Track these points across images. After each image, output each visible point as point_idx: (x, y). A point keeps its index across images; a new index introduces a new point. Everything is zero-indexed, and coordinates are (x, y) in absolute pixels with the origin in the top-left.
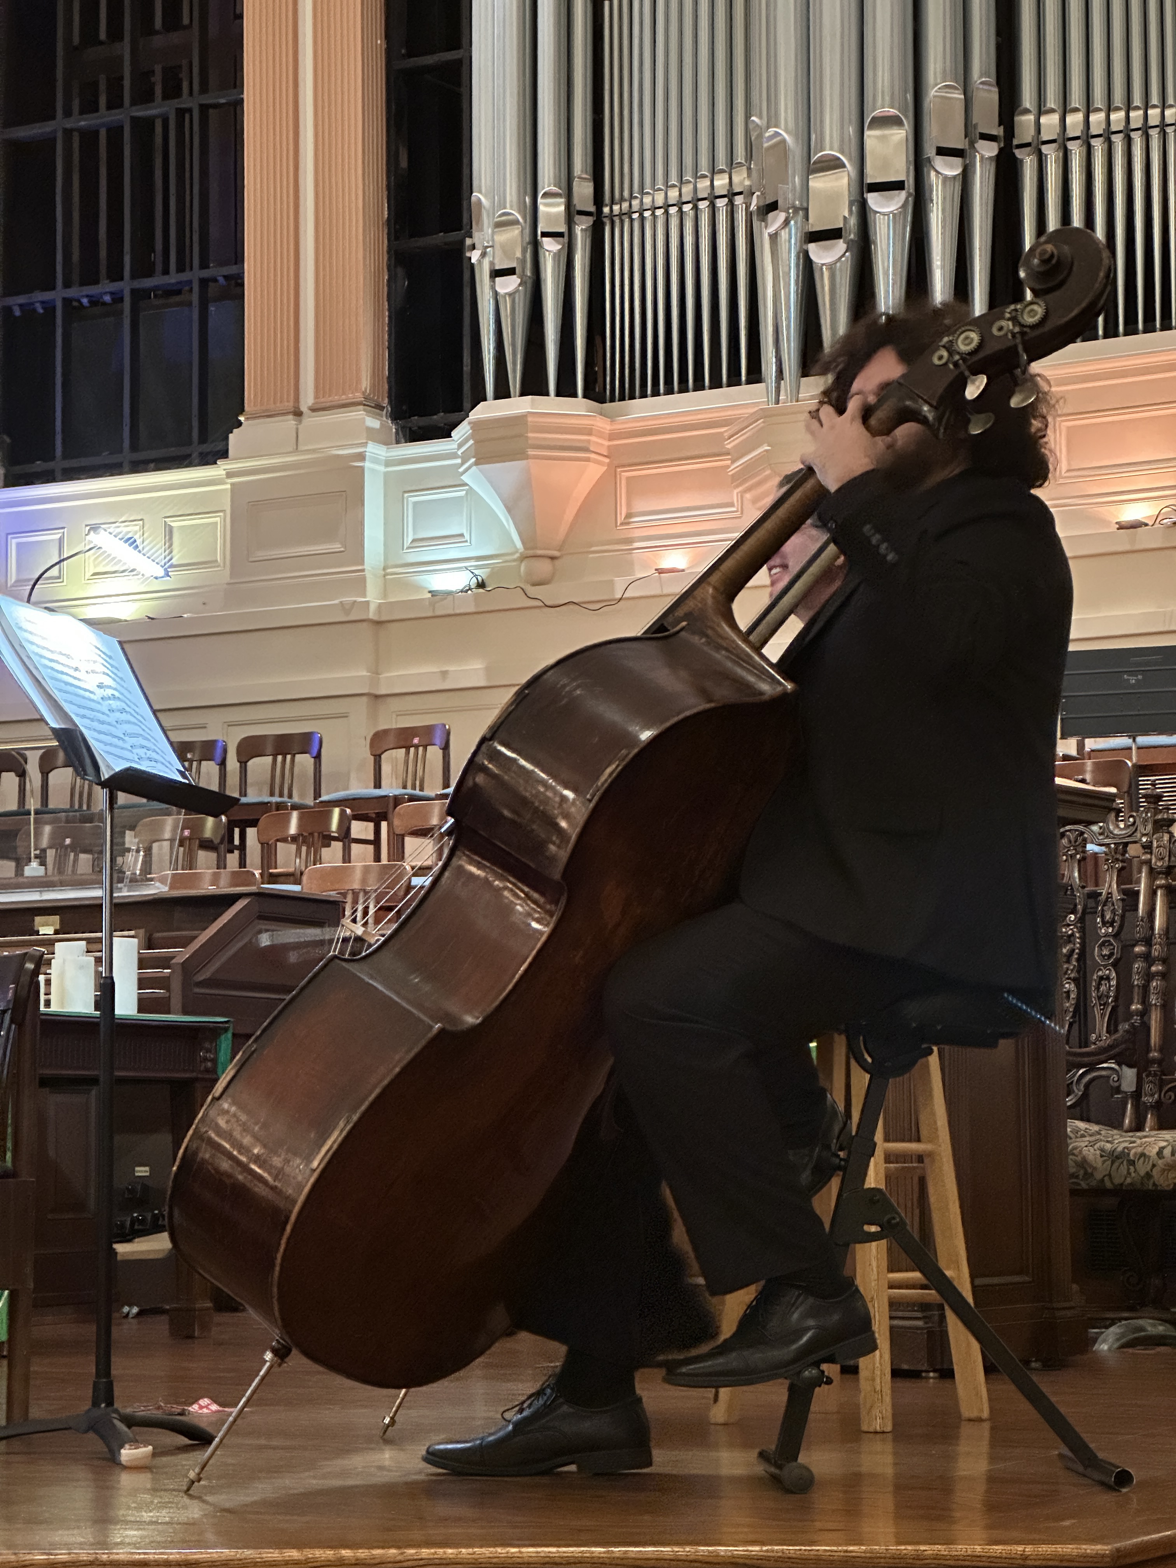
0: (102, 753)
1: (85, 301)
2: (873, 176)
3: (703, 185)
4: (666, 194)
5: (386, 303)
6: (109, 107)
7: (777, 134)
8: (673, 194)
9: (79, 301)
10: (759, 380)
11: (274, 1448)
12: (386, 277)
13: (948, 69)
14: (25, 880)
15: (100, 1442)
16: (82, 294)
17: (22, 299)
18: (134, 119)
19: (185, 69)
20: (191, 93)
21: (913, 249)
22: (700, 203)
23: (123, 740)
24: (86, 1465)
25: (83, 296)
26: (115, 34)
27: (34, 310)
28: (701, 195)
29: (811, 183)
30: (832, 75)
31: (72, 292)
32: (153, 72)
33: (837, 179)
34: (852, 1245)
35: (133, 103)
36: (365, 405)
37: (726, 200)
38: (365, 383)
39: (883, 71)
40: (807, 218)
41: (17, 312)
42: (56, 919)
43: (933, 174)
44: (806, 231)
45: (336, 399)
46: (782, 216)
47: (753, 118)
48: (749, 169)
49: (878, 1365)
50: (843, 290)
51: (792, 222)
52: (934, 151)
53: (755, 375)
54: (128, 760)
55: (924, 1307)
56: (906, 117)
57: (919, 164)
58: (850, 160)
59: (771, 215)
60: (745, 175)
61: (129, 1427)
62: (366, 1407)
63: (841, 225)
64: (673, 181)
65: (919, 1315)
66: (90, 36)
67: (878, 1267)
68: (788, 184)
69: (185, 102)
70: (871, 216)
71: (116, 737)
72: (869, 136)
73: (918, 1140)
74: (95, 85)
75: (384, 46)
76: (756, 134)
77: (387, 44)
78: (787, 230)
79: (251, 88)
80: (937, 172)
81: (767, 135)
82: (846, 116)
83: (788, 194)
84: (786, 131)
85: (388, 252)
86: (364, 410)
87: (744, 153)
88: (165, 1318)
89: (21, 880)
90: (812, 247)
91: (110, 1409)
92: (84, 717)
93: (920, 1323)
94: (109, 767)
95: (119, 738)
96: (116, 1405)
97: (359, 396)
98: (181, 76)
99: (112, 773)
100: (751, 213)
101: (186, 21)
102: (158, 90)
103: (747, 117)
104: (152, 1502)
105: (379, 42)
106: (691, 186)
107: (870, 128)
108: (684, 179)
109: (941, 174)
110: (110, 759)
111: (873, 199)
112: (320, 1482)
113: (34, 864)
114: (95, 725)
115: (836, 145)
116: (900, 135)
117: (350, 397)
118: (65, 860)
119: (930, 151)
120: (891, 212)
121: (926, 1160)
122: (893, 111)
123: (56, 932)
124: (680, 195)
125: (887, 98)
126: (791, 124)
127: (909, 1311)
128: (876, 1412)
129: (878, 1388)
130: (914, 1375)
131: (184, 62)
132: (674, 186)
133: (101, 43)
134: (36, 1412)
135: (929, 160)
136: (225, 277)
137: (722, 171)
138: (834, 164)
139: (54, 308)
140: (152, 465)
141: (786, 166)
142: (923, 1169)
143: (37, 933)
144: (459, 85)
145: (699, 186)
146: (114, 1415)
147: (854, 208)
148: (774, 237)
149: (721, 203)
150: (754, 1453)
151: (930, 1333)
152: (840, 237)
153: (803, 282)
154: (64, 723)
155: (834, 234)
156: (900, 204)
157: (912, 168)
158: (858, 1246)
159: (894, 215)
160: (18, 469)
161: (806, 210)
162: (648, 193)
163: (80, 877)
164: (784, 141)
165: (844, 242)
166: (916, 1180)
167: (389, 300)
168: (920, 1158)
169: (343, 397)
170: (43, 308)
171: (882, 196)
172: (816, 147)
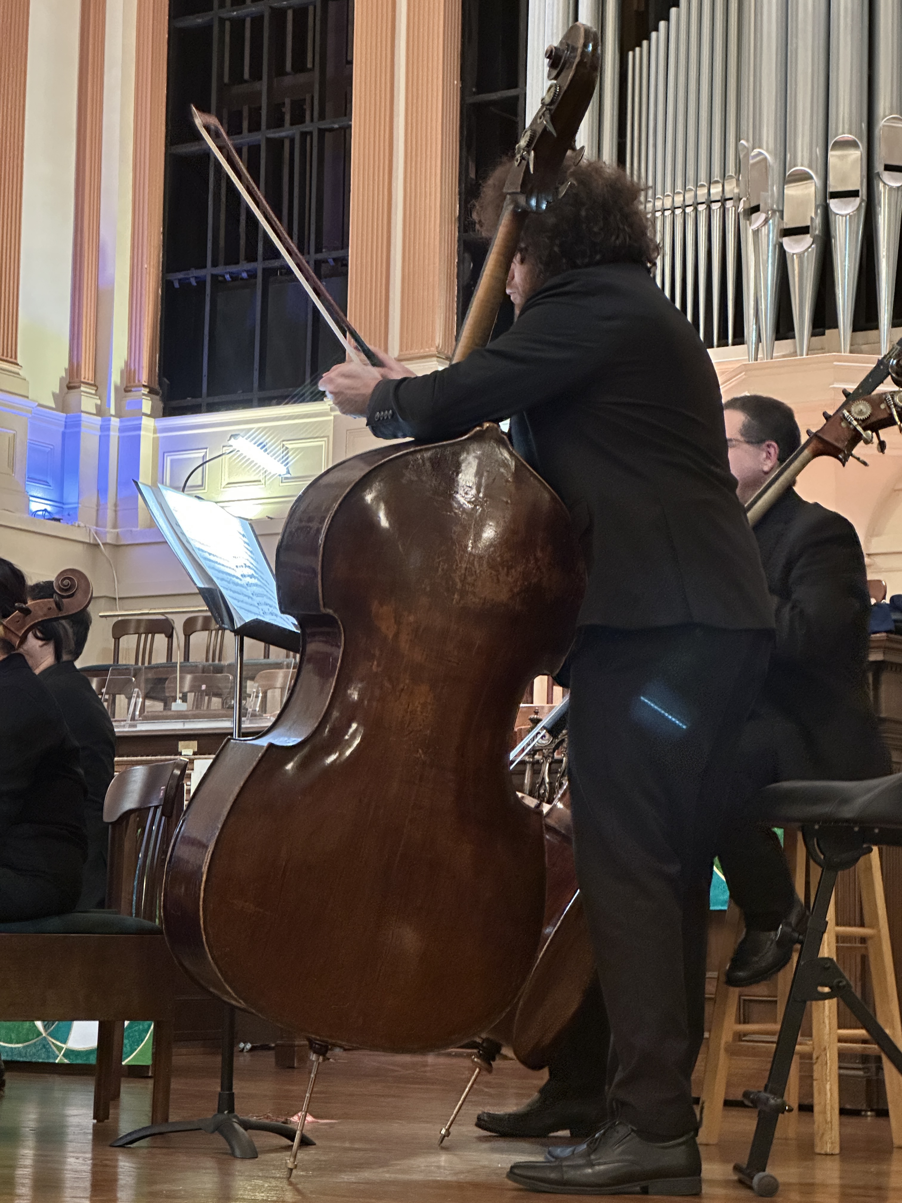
0: (236, 607)
1: (228, 277)
2: (834, 186)
3: (702, 192)
4: (673, 199)
5: (456, 280)
6: (250, 131)
7: (760, 154)
8: (678, 200)
9: (224, 276)
10: (742, 343)
11: (356, 1150)
12: (457, 260)
13: (895, 105)
14: (173, 713)
15: (224, 1141)
16: (225, 271)
17: (181, 275)
18: (268, 140)
19: (308, 101)
20: (312, 120)
21: (865, 242)
22: (699, 206)
23: (252, 598)
24: (212, 1157)
25: (227, 273)
26: (256, 75)
27: (190, 283)
28: (700, 200)
29: (785, 191)
30: (804, 108)
31: (217, 271)
32: (284, 104)
33: (806, 188)
34: (808, 1003)
35: (269, 127)
36: (438, 357)
37: (719, 204)
38: (439, 340)
39: (844, 106)
40: (782, 217)
41: (177, 285)
42: (195, 743)
43: (881, 185)
44: (782, 227)
45: (415, 352)
46: (763, 216)
47: (742, 142)
48: (738, 180)
49: (828, 1101)
50: (809, 273)
51: (771, 221)
52: (883, 167)
53: (739, 338)
54: (255, 614)
55: (865, 1058)
56: (862, 142)
57: (871, 178)
58: (816, 174)
59: (754, 216)
60: (734, 184)
61: (246, 1129)
62: (427, 1122)
63: (809, 224)
64: (679, 189)
65: (860, 1066)
66: (237, 77)
67: (830, 1023)
68: (768, 192)
69: (307, 127)
70: (832, 218)
71: (246, 596)
72: (832, 156)
73: (862, 925)
74: (240, 113)
75: (460, 85)
76: (744, 153)
77: (462, 84)
78: (767, 227)
79: (358, 118)
80: (885, 184)
81: (753, 154)
82: (814, 141)
83: (768, 199)
84: (767, 151)
85: (458, 241)
86: (437, 361)
87: (734, 169)
88: (272, 1053)
89: (169, 713)
90: (786, 241)
91: (230, 1115)
92: (222, 579)
93: (861, 1073)
94: (241, 618)
95: (249, 597)
96: (236, 1113)
97: (433, 351)
98: (305, 107)
99: (242, 623)
100: (739, 214)
101: (309, 66)
102: (287, 118)
103: (738, 139)
104: (263, 1186)
105: (456, 82)
106: (692, 193)
107: (832, 149)
108: (687, 188)
109: (888, 185)
110: (241, 612)
111: (834, 204)
112: (393, 1176)
113: (179, 701)
114: (231, 586)
115: (806, 162)
116: (856, 155)
117: (427, 351)
118: (201, 702)
119: (879, 167)
120: (849, 214)
121: (869, 942)
122: (851, 137)
123: (195, 754)
124: (684, 200)
125: (847, 127)
126: (771, 145)
127: (852, 1063)
128: (827, 1137)
129: (829, 1119)
130: (856, 1113)
131: (308, 97)
132: (679, 193)
133: (246, 81)
134: (173, 1118)
135: (878, 174)
136: (335, 260)
137: (717, 182)
138: (804, 177)
139: (205, 282)
140: (274, 402)
141: (767, 178)
142: (866, 948)
143: (180, 754)
144: (516, 114)
145: (698, 192)
146: (235, 1120)
147: (819, 211)
148: (756, 233)
149: (715, 206)
150: (731, 1167)
151: (869, 1081)
152: (808, 233)
153: (778, 265)
154: (208, 584)
155: (804, 230)
156: (855, 208)
157: (865, 181)
158: (814, 1003)
159: (851, 216)
160: (175, 403)
161: (782, 212)
162: (659, 198)
163: (213, 712)
164: (765, 159)
165: (811, 237)
166: (859, 959)
167: (458, 278)
168: (863, 940)
169: (422, 351)
170: (196, 282)
171: (841, 201)
172: (790, 164)
